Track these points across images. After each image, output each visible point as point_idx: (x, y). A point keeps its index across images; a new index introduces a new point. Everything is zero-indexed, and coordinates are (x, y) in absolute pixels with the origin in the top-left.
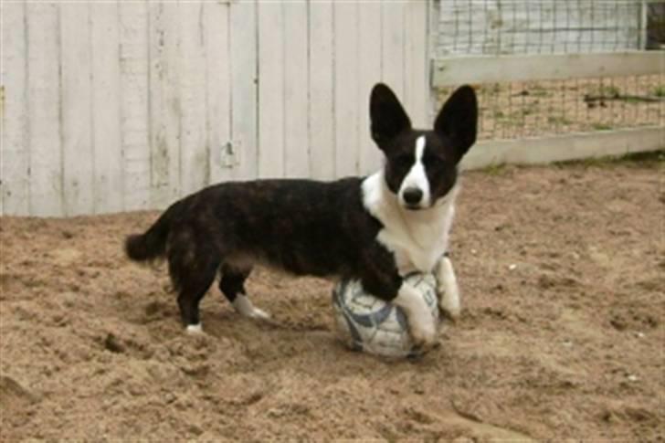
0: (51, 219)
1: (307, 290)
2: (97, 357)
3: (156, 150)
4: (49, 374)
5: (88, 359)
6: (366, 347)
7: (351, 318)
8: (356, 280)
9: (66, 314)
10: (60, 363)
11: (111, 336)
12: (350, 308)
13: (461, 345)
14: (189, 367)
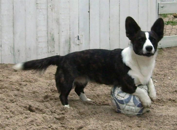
0: (9, 64)
1: (103, 91)
2: (25, 113)
3: (50, 38)
4: (8, 118)
5: (22, 114)
6: (122, 111)
7: (117, 101)
8: (119, 87)
9: (14, 99)
10: (12, 115)
11: (30, 106)
12: (117, 97)
13: (157, 111)
14: (57, 117)
